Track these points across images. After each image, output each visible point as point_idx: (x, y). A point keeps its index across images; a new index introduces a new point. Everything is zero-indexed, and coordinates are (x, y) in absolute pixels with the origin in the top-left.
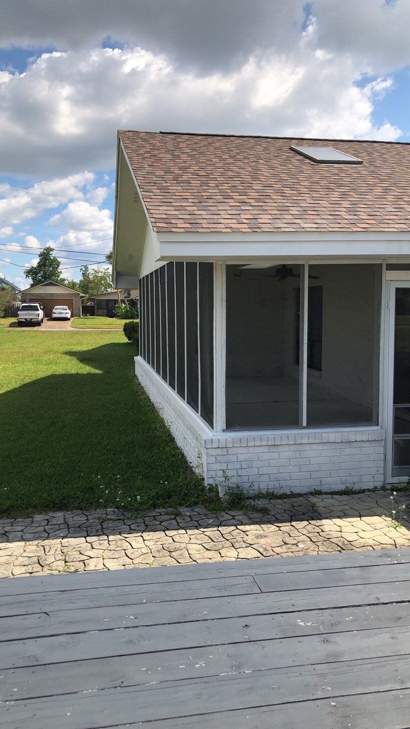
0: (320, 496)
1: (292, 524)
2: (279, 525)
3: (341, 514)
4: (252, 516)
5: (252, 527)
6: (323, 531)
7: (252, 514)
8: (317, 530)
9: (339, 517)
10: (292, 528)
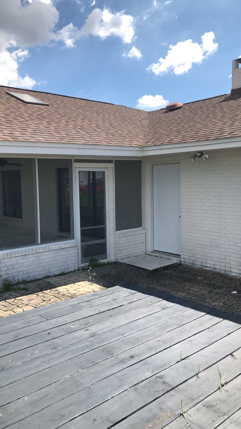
0: (50, 278)
1: (43, 292)
2: (37, 294)
3: (64, 284)
4: (20, 293)
5: (23, 297)
6: (59, 292)
7: (20, 292)
8: (57, 292)
9: (64, 285)
10: (44, 294)
